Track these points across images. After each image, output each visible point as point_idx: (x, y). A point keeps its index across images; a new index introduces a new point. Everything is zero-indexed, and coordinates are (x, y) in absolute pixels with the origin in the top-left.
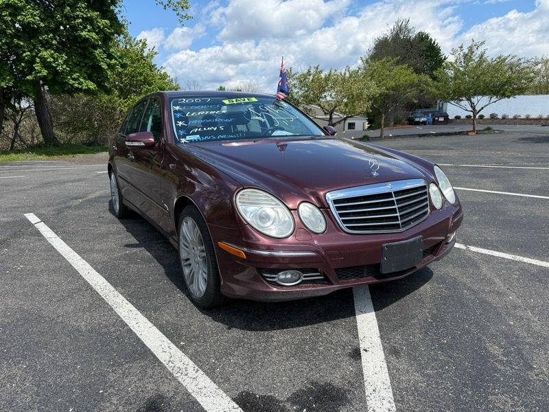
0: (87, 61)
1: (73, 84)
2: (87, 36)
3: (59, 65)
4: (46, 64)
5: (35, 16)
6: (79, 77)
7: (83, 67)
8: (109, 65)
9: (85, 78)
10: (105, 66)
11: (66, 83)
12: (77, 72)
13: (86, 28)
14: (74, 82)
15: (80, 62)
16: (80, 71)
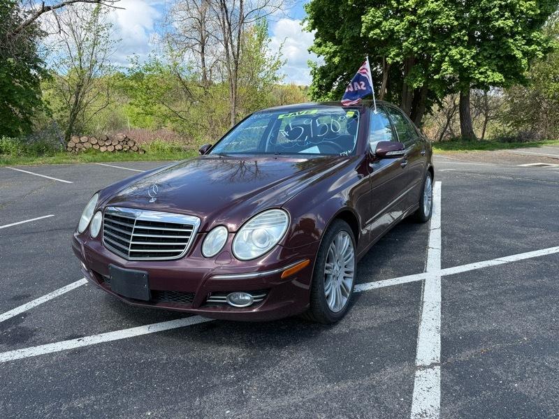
0: (499, 52)
1: (479, 78)
2: (502, 25)
3: (465, 61)
4: (454, 63)
5: (451, 16)
6: (487, 70)
7: (494, 59)
8: (525, 54)
9: (493, 71)
10: (519, 55)
11: (472, 78)
12: (485, 66)
13: (503, 16)
14: (480, 76)
15: (491, 55)
16: (489, 64)
